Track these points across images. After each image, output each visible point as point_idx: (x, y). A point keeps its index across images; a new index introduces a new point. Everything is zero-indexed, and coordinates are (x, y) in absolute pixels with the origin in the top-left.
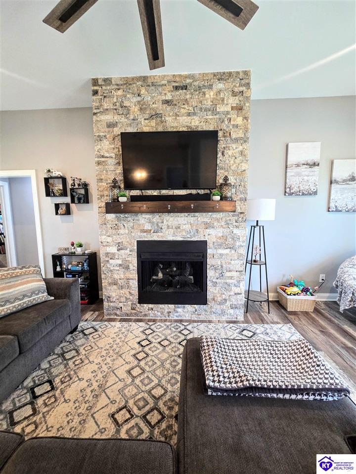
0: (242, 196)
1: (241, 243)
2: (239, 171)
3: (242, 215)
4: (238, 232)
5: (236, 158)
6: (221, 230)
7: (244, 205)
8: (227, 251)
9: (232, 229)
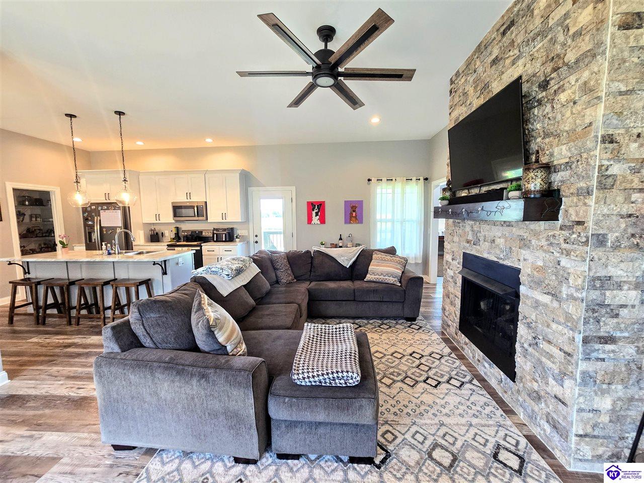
0: (582, 184)
1: (573, 291)
2: (579, 129)
3: (579, 228)
4: (569, 266)
5: (575, 103)
6: (541, 254)
7: (585, 204)
8: (546, 299)
9: (558, 255)
